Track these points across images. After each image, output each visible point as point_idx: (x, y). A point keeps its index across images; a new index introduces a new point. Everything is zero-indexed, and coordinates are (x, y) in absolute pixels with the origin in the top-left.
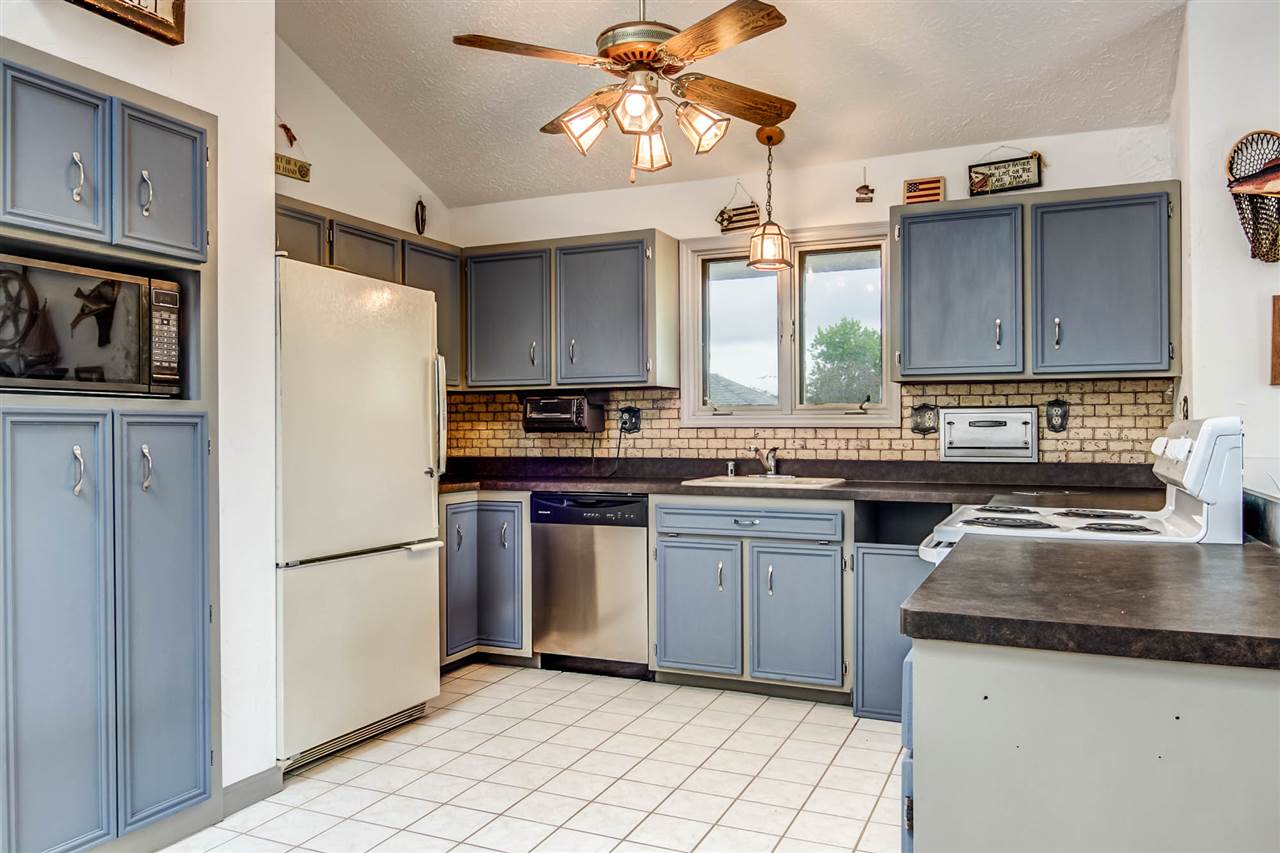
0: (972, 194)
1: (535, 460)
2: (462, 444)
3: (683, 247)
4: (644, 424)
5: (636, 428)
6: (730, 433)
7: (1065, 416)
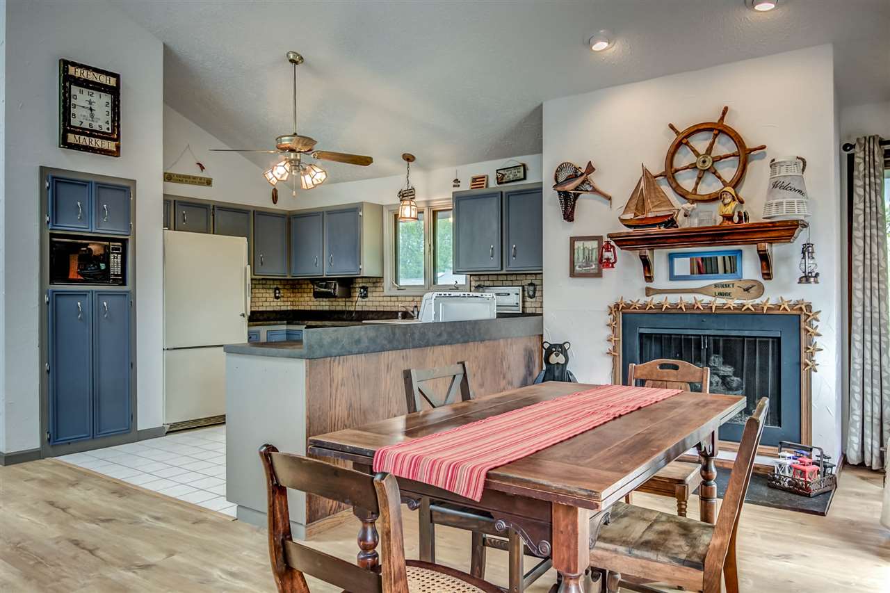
0: (498, 183)
1: (326, 311)
2: (297, 304)
3: (384, 208)
4: (369, 294)
5: (365, 296)
6: (403, 299)
7: (535, 291)
